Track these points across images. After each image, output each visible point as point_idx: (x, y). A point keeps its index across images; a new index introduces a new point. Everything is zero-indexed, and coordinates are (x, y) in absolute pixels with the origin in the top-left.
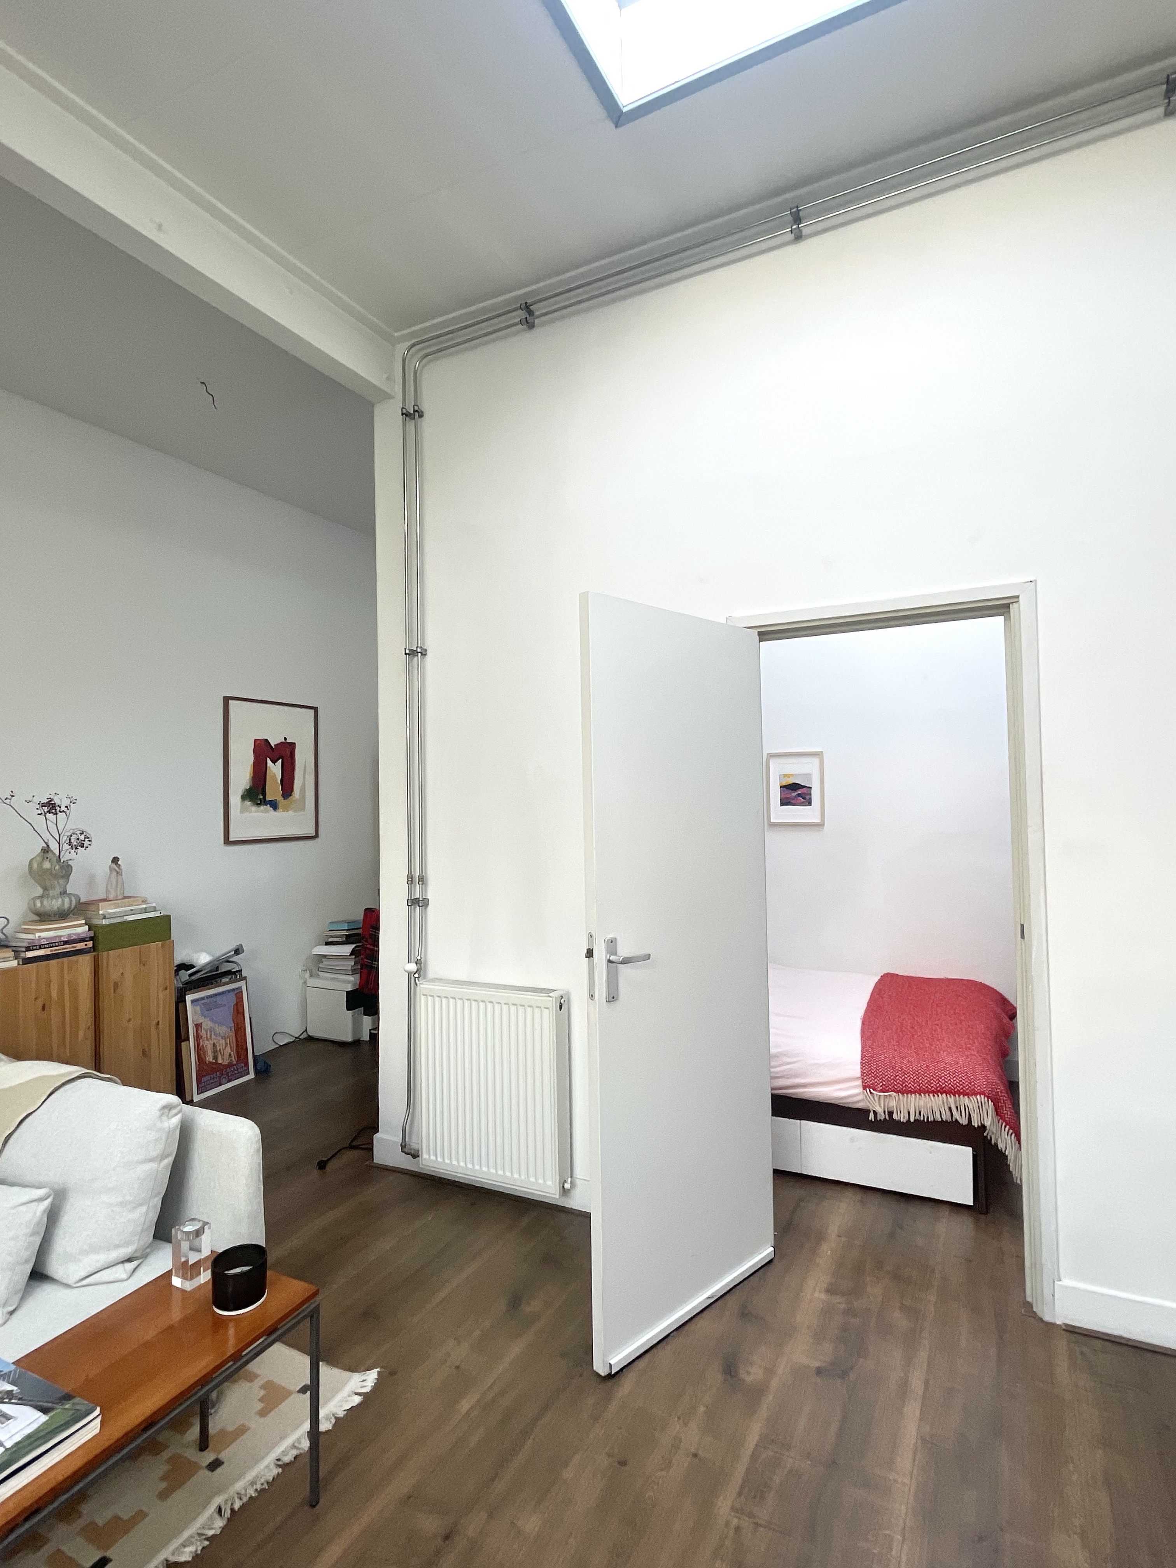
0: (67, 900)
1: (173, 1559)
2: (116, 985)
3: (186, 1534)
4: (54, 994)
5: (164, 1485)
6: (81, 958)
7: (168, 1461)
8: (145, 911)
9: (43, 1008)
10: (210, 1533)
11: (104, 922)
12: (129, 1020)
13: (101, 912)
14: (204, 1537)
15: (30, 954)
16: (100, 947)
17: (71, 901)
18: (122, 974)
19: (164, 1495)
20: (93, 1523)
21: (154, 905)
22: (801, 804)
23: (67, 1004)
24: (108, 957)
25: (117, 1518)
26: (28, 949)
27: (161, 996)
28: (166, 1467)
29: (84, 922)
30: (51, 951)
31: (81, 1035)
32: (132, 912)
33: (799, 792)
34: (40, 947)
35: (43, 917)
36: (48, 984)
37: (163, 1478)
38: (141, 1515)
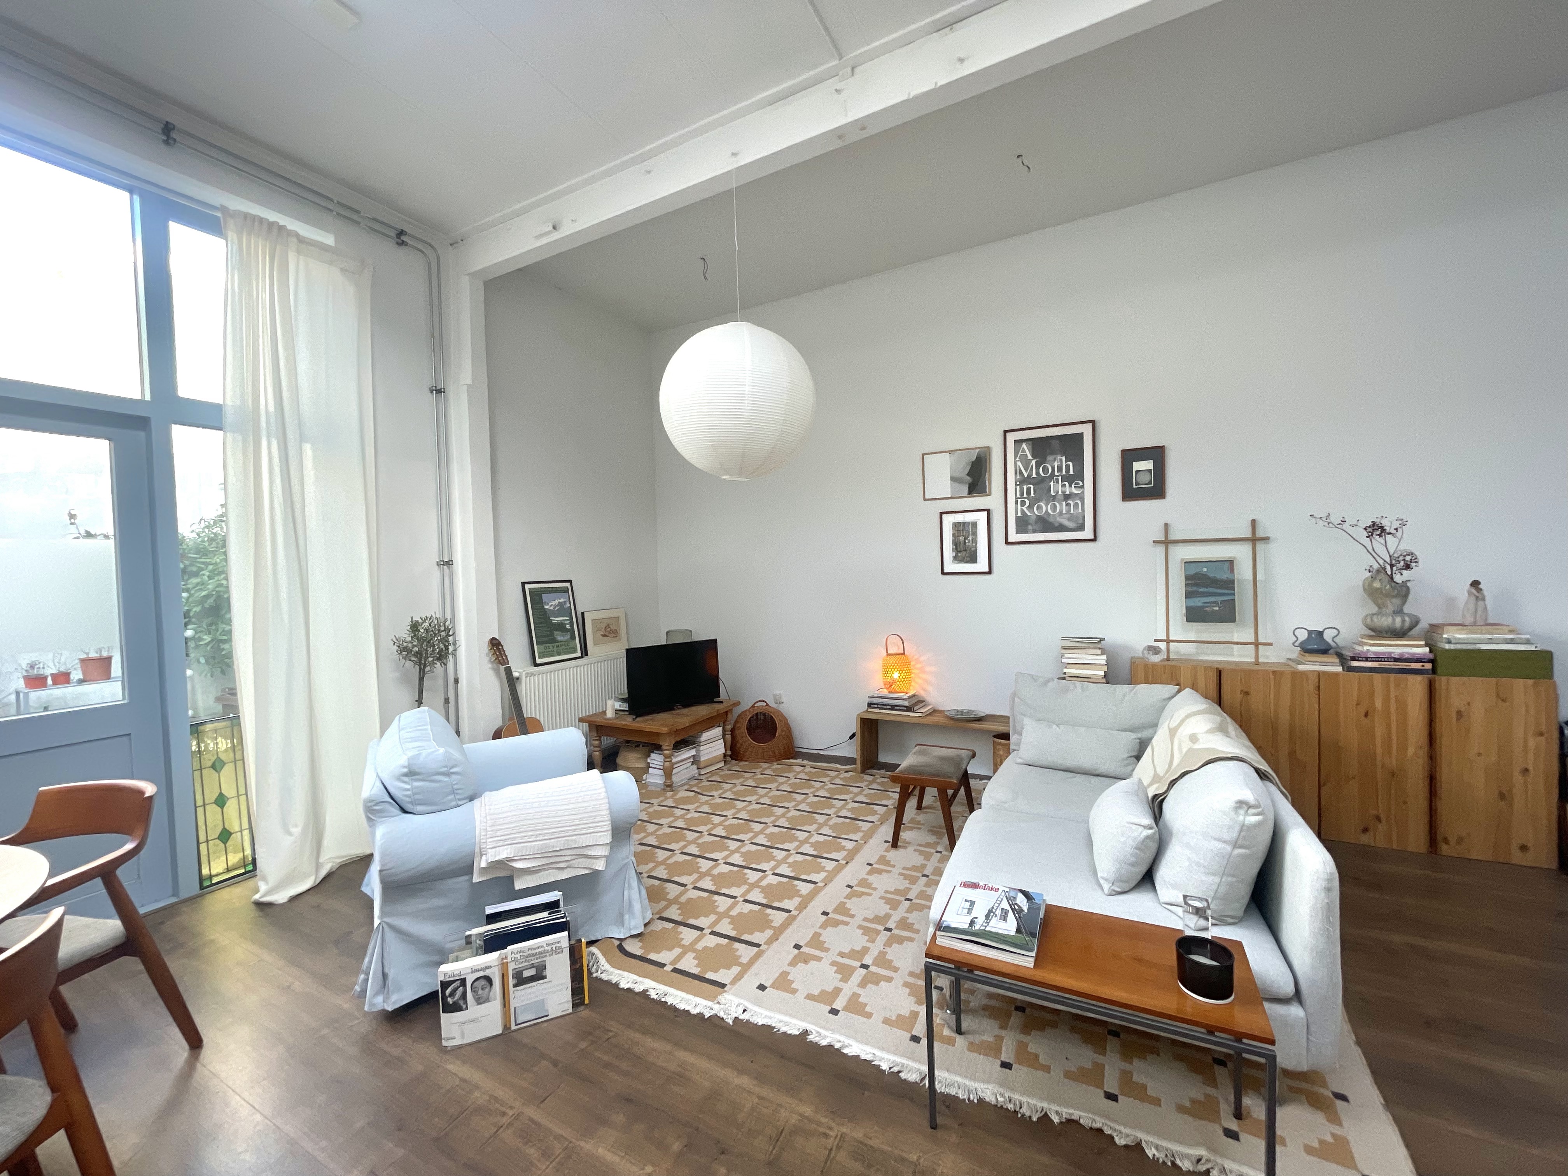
0: (1398, 620)
1: (1144, 1145)
2: (1460, 714)
3: (1165, 1144)
4: (1378, 704)
5: (1187, 1104)
6: (1411, 677)
7: (1207, 1096)
8: (1511, 642)
9: (1366, 715)
10: (1178, 1162)
11: (1447, 646)
12: (1480, 754)
13: (1445, 636)
14: (1173, 1159)
15: (1355, 664)
16: (1439, 671)
17: (1403, 621)
18: (1469, 704)
19: (1181, 1109)
20: (1131, 1073)
21: (1528, 636)
23: (1394, 718)
24: (1448, 682)
25: (1144, 1087)
26: (1354, 659)
27: (1532, 744)
28: (1201, 1098)
29: (1423, 643)
30: (1381, 665)
31: (1411, 751)
32: (1490, 641)
34: (1367, 659)
35: (1378, 633)
36: (1372, 694)
37: (1193, 1101)
38: (1157, 1102)
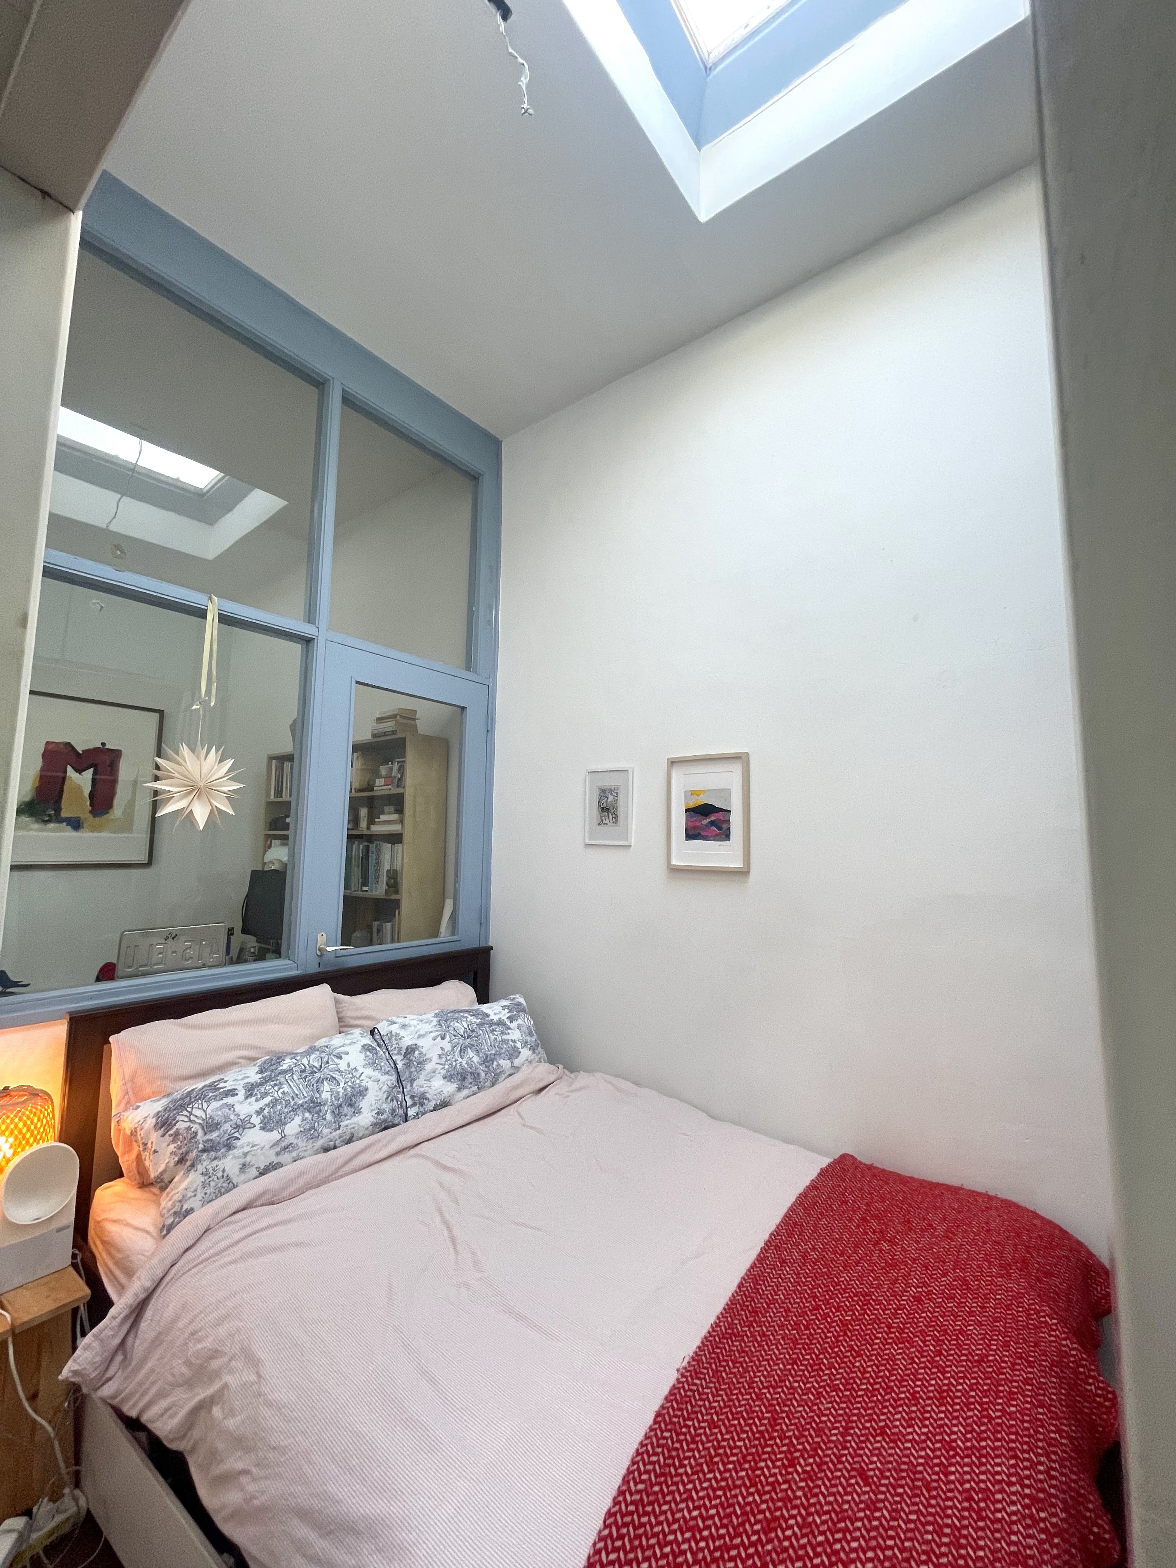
22: (716, 838)
33: (713, 818)
